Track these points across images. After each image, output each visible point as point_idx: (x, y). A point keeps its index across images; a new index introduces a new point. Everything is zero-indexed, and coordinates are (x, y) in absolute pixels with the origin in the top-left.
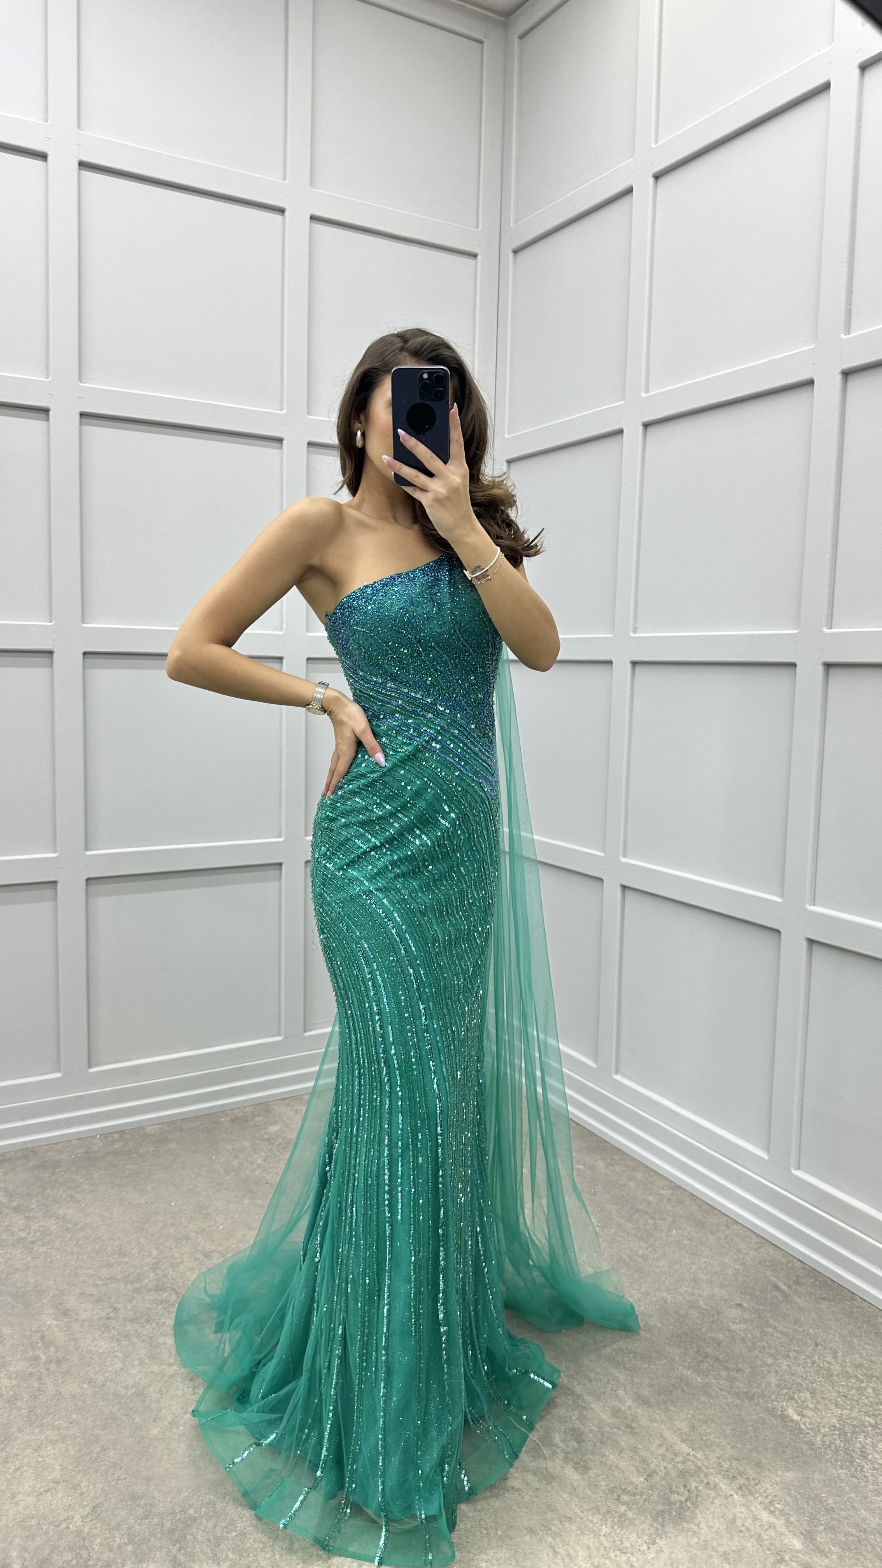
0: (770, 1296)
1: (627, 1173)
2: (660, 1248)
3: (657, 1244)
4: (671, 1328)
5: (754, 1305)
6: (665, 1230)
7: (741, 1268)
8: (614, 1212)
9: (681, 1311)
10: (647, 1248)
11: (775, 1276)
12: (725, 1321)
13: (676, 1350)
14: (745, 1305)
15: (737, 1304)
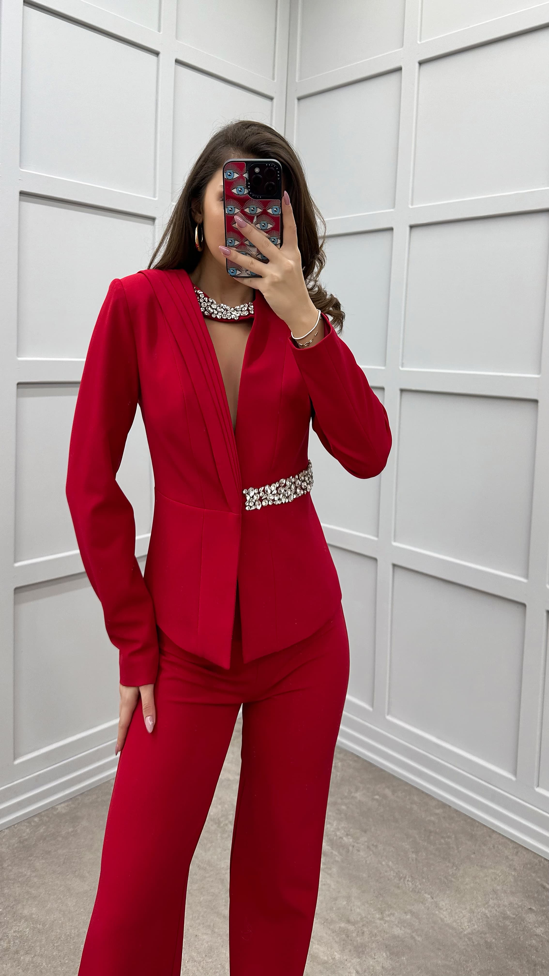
0: (544, 897)
1: (408, 798)
2: (460, 866)
3: (457, 863)
4: (502, 941)
5: (539, 907)
6: (455, 847)
7: (516, 875)
8: (417, 836)
9: (500, 924)
10: (452, 867)
11: (540, 877)
12: (530, 927)
13: (515, 963)
14: (534, 908)
15: (529, 909)
